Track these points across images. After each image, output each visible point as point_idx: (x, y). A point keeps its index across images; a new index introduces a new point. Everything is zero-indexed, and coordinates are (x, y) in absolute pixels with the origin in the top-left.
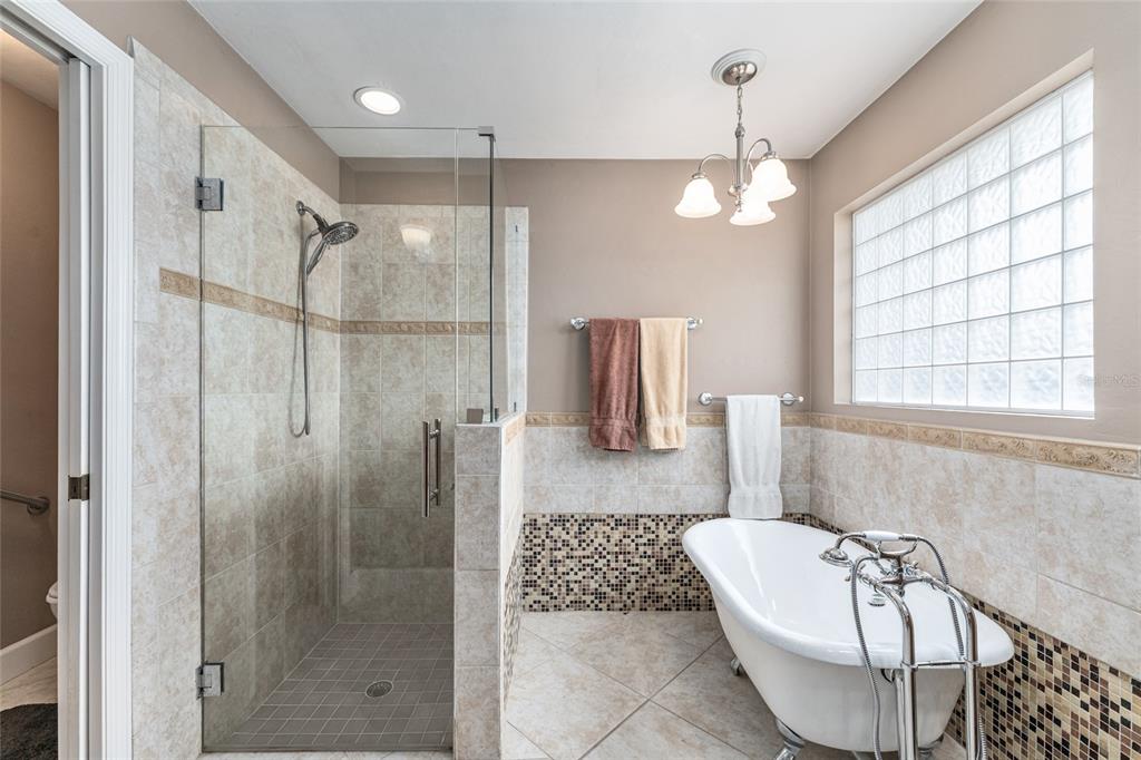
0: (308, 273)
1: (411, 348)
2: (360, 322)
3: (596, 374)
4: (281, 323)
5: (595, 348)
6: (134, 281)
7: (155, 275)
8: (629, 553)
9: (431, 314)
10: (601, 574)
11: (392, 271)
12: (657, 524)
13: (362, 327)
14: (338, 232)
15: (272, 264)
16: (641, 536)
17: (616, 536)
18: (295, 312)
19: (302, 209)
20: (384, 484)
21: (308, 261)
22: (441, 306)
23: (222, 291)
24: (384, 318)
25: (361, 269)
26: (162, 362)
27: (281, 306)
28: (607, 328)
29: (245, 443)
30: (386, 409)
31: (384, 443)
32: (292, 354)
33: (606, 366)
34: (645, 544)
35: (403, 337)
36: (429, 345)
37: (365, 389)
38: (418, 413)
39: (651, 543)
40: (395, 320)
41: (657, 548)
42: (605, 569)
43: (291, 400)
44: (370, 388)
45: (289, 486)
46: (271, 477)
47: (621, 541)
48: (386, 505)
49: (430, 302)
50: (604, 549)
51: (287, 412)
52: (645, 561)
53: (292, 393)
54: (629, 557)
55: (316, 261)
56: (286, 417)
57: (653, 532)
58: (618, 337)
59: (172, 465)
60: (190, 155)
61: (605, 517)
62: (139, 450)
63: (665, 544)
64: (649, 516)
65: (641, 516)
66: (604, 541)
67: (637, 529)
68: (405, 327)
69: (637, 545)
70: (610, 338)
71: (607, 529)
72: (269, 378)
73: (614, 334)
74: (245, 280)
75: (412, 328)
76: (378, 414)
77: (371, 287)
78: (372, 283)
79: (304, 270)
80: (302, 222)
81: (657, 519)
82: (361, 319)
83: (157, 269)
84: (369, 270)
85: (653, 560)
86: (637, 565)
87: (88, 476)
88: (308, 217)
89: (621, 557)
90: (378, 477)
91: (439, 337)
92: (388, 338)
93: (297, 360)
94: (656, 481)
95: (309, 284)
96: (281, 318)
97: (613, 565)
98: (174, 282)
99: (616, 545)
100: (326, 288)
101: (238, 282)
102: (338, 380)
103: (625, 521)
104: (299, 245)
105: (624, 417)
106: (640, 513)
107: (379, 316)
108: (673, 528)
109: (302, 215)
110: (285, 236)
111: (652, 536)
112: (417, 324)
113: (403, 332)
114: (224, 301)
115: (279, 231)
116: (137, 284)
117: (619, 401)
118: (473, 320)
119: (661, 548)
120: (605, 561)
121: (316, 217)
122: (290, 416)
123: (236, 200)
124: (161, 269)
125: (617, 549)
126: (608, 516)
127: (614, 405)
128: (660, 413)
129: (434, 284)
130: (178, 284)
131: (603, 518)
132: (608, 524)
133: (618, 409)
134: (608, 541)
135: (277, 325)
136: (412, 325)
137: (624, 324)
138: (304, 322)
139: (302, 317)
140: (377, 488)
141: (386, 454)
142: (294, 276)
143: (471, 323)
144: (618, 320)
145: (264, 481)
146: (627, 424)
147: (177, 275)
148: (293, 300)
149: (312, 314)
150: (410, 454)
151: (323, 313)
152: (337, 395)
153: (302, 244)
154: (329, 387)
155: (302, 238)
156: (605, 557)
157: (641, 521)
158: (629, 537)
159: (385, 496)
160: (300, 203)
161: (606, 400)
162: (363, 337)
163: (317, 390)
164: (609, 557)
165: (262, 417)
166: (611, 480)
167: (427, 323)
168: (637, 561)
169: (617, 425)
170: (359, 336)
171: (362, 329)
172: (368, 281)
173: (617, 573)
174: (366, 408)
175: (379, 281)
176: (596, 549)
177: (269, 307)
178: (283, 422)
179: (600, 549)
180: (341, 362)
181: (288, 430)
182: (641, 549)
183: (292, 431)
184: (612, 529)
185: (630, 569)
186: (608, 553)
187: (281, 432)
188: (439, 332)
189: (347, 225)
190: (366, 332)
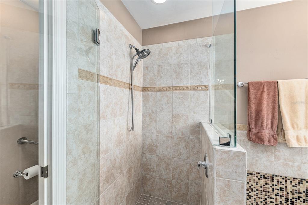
0: (133, 70)
1: (167, 96)
2: (149, 88)
3: (253, 107)
4: (124, 89)
5: (252, 96)
6: (67, 75)
7: (76, 72)
8: (269, 192)
9: (175, 84)
10: (252, 199)
11: (160, 68)
12: (286, 181)
13: (149, 89)
14: (144, 53)
15: (121, 67)
16: (276, 185)
17: (261, 182)
18: (129, 85)
19: (131, 47)
20: (157, 147)
21: (133, 66)
22: (178, 80)
23: (104, 78)
24: (157, 86)
25: (149, 69)
26: (79, 110)
27: (124, 83)
28: (259, 86)
29: (112, 138)
30: (158, 119)
31: (157, 131)
32: (128, 101)
33: (259, 104)
34: (278, 190)
35: (164, 92)
36: (174, 95)
37: (151, 112)
38: (169, 121)
39: (282, 189)
40: (161, 86)
41: (285, 193)
42: (255, 197)
43: (128, 118)
44: (152, 111)
45: (127, 150)
46: (121, 149)
47: (264, 185)
48: (158, 155)
49: (174, 78)
50: (255, 188)
51: (126, 122)
52: (278, 197)
53: (128, 115)
54: (268, 194)
55: (135, 66)
56: (126, 125)
57: (283, 185)
58: (265, 90)
59: (84, 155)
60: (91, 20)
61: (255, 173)
62: (69, 152)
63: (291, 192)
64: (281, 176)
65: (276, 176)
66: (254, 184)
67: (273, 181)
68: (165, 89)
69: (273, 189)
70: (261, 90)
71: (256, 179)
72: (120, 111)
73: (263, 88)
74: (112, 74)
75: (167, 89)
76: (155, 121)
77: (153, 75)
78: (153, 73)
79: (132, 69)
80: (131, 52)
81: (286, 179)
82: (149, 86)
83: (78, 69)
84: (152, 69)
85: (283, 198)
86: (273, 199)
87: (47, 167)
88: (133, 49)
89: (264, 193)
90: (155, 144)
91: (178, 92)
92: (159, 93)
93: (130, 103)
94: (285, 159)
95: (134, 75)
96: (124, 88)
97: (259, 196)
98: (85, 75)
99: (261, 187)
100: (138, 76)
101: (109, 74)
102: (142, 108)
103: (266, 176)
104: (130, 60)
105: (270, 129)
106: (275, 174)
107: (156, 85)
108: (296, 184)
109: (131, 49)
110: (126, 57)
111: (283, 187)
112: (169, 87)
113: (164, 90)
114: (104, 82)
115: (124, 54)
116: (68, 76)
117: (267, 121)
118: (191, 85)
119: (288, 193)
120: (255, 193)
121: (136, 49)
122: (127, 124)
123: (109, 42)
124: (79, 69)
125: (262, 189)
126: (257, 173)
127: (265, 123)
128: (293, 128)
129: (176, 72)
130: (86, 76)
131: (254, 173)
132: (257, 177)
133: (267, 125)
134: (257, 184)
135: (123, 91)
136: (167, 88)
137: (269, 83)
138: (132, 89)
139: (131, 87)
140: (155, 148)
141: (158, 136)
142: (128, 72)
143: (191, 86)
144: (265, 82)
145: (119, 151)
146: (272, 132)
147: (86, 71)
148: (128, 81)
149: (134, 85)
150: (167, 136)
151: (137, 85)
152: (141, 114)
153: (131, 59)
154: (139, 112)
155: (131, 58)
156: (255, 191)
157: (275, 178)
158: (269, 184)
159: (158, 151)
160: (130, 44)
161: (260, 120)
162: (150, 93)
163: (136, 113)
164: (257, 192)
165: (118, 126)
166: (258, 156)
167: (173, 87)
168: (273, 196)
169: (267, 132)
170: (148, 92)
171: (150, 90)
172: (151, 72)
173: (262, 200)
174: (151, 118)
175: (156, 72)
176: (250, 187)
177: (120, 84)
178: (125, 127)
179: (252, 187)
180: (143, 102)
181: (127, 130)
182: (276, 192)
183: (128, 129)
184: (259, 179)
185: (269, 200)
186: (257, 190)
187: (124, 131)
188: (177, 90)
189: (147, 50)
190: (151, 91)
